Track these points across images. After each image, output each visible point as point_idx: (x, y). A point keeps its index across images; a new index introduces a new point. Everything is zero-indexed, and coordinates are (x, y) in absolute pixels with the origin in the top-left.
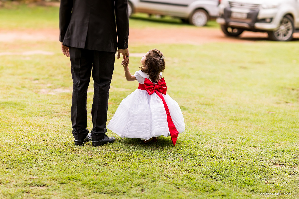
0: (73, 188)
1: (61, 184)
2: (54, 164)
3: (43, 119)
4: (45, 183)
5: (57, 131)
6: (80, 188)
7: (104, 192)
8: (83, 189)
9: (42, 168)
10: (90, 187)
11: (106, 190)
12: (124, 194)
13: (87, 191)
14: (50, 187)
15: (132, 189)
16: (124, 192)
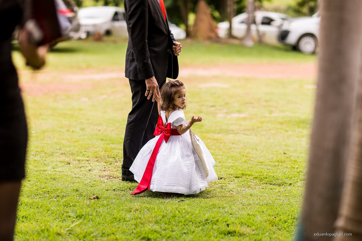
0: (246, 180)
1: (236, 178)
2: (230, 165)
3: (220, 135)
4: (222, 177)
5: (233, 144)
6: (252, 181)
7: (273, 184)
8: (255, 181)
9: (220, 168)
10: (261, 180)
11: (275, 183)
12: (290, 185)
13: (258, 183)
14: (226, 179)
15: (298, 182)
16: (290, 184)
